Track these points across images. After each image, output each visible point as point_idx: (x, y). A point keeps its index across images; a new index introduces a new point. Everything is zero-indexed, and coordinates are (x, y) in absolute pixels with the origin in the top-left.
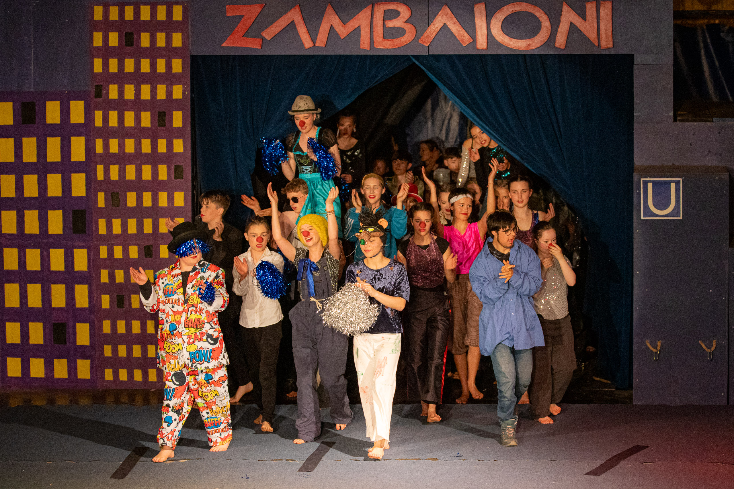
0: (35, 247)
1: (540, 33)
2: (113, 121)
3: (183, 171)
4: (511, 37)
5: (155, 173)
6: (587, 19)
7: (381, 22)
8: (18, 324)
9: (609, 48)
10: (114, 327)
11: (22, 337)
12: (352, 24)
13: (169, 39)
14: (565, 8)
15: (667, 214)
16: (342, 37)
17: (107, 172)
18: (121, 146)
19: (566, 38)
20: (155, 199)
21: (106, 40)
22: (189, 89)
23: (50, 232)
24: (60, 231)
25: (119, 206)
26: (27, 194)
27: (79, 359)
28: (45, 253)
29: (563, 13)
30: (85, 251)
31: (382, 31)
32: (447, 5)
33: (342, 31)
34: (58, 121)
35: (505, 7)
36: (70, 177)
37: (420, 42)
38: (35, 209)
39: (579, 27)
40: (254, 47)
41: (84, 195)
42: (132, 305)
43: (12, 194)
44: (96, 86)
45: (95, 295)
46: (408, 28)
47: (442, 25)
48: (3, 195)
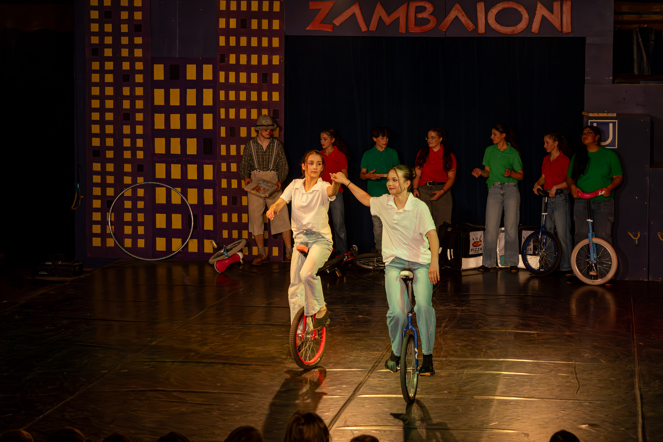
0: (177, 163)
1: (521, 22)
2: (232, 79)
3: (279, 113)
4: (502, 24)
6: (554, 13)
7: (414, 15)
8: (165, 215)
9: (569, 33)
10: (230, 218)
11: (167, 223)
12: (394, 16)
13: (270, 24)
14: (539, 5)
15: (607, 145)
16: (387, 24)
17: (227, 113)
18: (237, 96)
19: (539, 25)
21: (228, 23)
22: (284, 58)
23: (188, 153)
24: (195, 153)
25: (235, 136)
26: (172, 127)
27: (206, 239)
28: (184, 167)
29: (537, 9)
30: (212, 166)
31: (414, 21)
32: (458, 3)
33: (387, 20)
34: (194, 78)
35: (498, 5)
36: (202, 116)
37: (439, 28)
38: (178, 137)
39: (549, 19)
40: (328, 30)
41: (212, 128)
42: (243, 203)
43: (163, 127)
44: (221, 55)
45: (218, 196)
46: (432, 18)
47: (455, 16)
48: (156, 127)
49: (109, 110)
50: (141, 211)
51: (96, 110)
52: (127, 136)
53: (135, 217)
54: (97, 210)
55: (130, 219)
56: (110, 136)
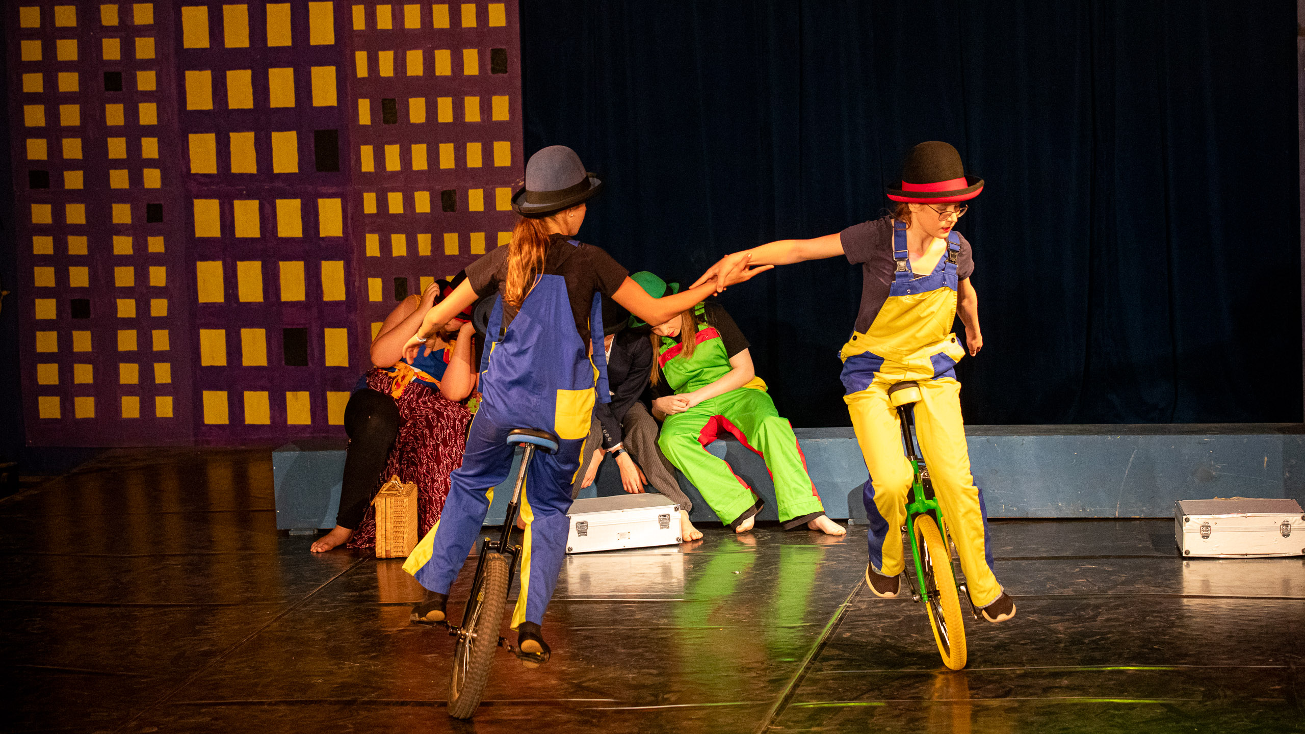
0: (249, 196)
3: (506, 59)
5: (457, 63)
8: (223, 332)
11: (229, 354)
17: (373, 63)
20: (458, 109)
23: (276, 171)
24: (295, 169)
25: (395, 123)
26: (233, 104)
27: (331, 391)
28: (268, 207)
30: (337, 202)
36: (309, 73)
38: (248, 129)
41: (335, 104)
43: (207, 104)
45: (357, 279)
48: (190, 107)
49: (68, 66)
50: (160, 323)
51: (33, 67)
52: (116, 132)
53: (145, 340)
54: (47, 325)
55: (133, 347)
56: (71, 132)
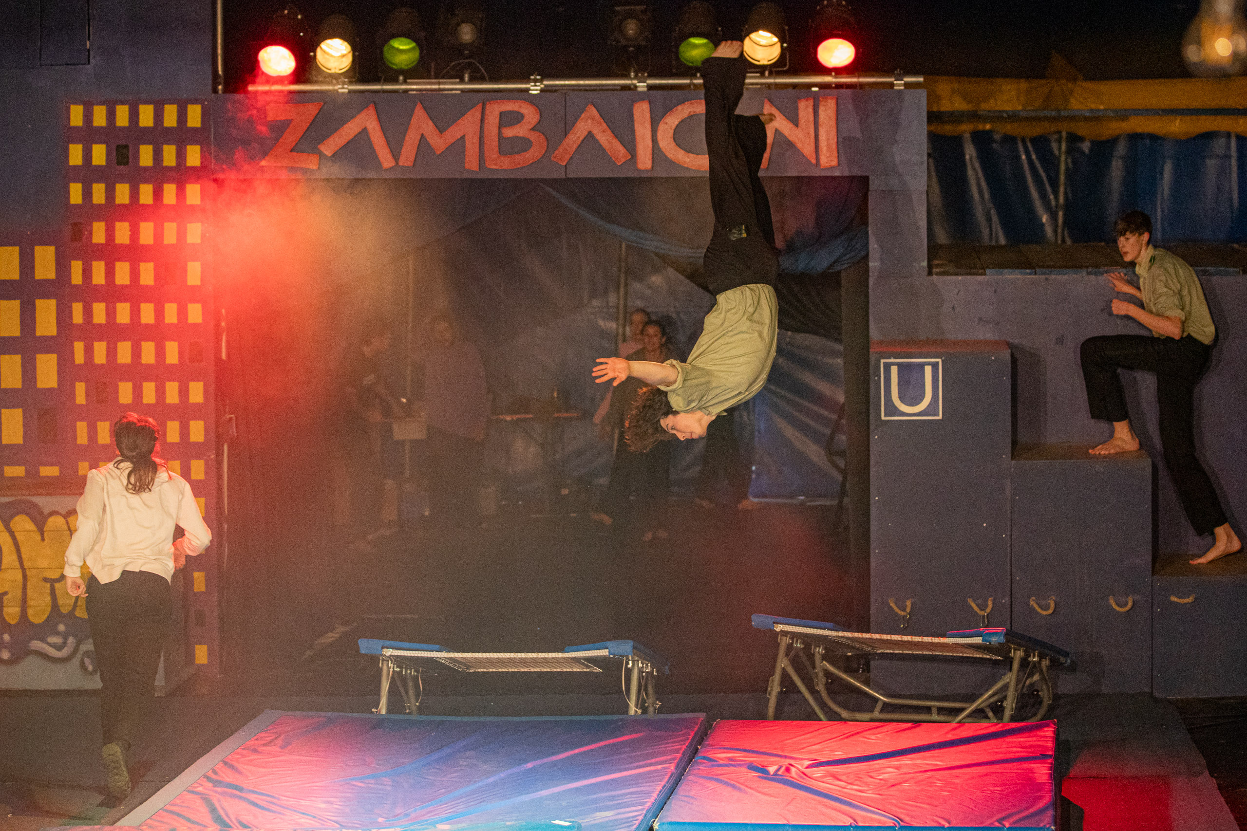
2: (99, 277)
3: (202, 351)
4: (688, 151)
5: (160, 353)
6: (800, 124)
7: (495, 130)
9: (832, 168)
12: (453, 133)
13: (181, 156)
15: (921, 412)
16: (438, 152)
17: (89, 351)
18: (111, 313)
20: (160, 392)
21: (87, 155)
24: (19, 440)
25: (106, 403)
31: (497, 145)
32: (593, 104)
33: (438, 142)
34: (16, 276)
35: (680, 107)
36: (35, 359)
37: (553, 159)
39: (787, 136)
40: (308, 166)
41: (55, 386)
44: (71, 224)
46: (534, 137)
47: (585, 133)
